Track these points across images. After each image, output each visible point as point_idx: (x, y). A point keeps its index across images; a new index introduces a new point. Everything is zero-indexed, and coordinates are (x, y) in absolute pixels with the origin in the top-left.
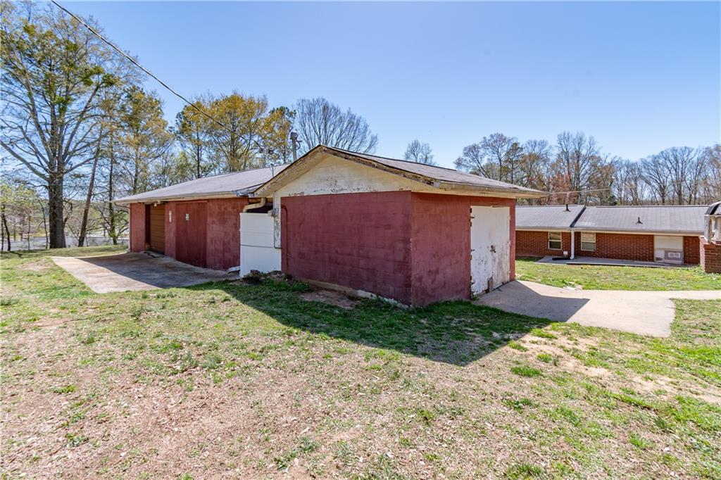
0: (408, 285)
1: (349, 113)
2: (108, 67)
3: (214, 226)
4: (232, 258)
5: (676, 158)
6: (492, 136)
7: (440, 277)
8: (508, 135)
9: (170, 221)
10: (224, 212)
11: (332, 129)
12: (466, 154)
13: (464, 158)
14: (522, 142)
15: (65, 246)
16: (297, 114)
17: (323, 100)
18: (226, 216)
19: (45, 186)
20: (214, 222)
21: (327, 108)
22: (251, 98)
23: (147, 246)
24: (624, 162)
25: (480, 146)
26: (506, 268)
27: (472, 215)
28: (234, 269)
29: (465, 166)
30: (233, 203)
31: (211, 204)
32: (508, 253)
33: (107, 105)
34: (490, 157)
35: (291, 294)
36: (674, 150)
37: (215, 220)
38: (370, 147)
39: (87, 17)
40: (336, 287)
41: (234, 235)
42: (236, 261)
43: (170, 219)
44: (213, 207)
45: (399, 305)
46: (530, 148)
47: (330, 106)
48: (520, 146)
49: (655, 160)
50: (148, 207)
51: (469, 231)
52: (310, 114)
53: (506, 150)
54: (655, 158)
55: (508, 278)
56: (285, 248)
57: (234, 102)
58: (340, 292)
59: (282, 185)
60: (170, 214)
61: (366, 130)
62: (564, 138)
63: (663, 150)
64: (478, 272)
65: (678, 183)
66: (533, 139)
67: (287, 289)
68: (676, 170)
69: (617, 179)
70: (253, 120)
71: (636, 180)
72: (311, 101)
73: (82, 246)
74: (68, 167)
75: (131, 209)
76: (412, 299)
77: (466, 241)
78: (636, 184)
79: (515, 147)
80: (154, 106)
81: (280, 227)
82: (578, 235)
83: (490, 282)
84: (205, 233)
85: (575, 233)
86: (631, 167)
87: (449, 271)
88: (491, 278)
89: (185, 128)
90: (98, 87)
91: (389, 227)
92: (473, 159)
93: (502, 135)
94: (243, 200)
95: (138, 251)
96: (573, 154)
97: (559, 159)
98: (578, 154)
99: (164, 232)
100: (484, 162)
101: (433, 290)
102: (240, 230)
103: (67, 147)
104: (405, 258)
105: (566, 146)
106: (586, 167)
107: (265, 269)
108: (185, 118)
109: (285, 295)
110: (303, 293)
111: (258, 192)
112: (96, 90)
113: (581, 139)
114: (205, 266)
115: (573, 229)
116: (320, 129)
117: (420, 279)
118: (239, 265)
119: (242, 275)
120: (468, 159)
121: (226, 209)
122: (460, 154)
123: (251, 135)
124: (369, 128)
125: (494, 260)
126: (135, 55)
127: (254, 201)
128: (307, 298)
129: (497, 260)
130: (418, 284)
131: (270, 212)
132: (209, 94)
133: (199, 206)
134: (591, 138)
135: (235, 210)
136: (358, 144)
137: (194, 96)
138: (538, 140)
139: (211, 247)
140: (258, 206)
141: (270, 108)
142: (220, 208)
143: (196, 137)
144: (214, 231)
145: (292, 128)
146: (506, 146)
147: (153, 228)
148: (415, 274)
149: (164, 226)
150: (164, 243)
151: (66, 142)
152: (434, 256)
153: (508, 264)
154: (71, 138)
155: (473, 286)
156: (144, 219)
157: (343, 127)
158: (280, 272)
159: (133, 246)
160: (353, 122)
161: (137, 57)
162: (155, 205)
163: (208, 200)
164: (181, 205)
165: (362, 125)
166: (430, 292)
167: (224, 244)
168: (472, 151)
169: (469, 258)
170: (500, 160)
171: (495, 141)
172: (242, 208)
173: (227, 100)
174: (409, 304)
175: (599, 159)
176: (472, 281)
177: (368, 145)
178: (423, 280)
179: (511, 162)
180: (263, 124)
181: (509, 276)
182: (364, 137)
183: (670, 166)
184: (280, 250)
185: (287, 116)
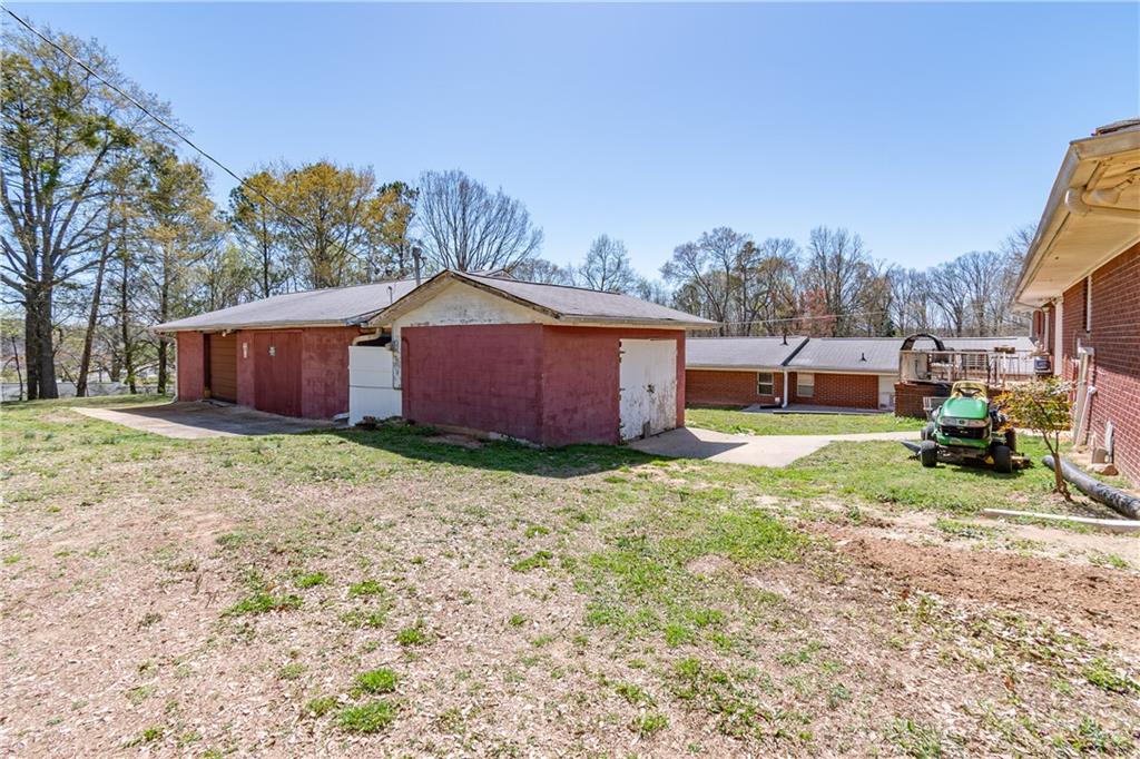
0: (539, 423)
1: (499, 194)
2: (122, 119)
3: (312, 362)
4: (337, 403)
5: (977, 267)
6: (715, 231)
7: (578, 417)
8: (738, 230)
9: (245, 356)
10: (326, 345)
11: (473, 218)
12: (678, 258)
13: (675, 263)
14: (758, 242)
15: (57, 397)
16: (421, 193)
17: (461, 173)
18: (329, 350)
19: (22, 303)
20: (311, 358)
21: (467, 186)
22: (349, 170)
23: (207, 392)
24: (907, 272)
25: (698, 245)
26: (671, 411)
27: (621, 349)
28: (341, 416)
29: (677, 276)
30: (338, 333)
31: (307, 335)
32: (674, 394)
33: (118, 176)
34: (713, 263)
35: (414, 437)
36: (975, 256)
37: (313, 355)
38: (530, 248)
39: (88, 41)
40: (466, 430)
41: (340, 374)
42: (344, 405)
43: (245, 353)
44: (313, 339)
45: (531, 445)
46: (770, 250)
47: (471, 184)
48: (756, 246)
49: (950, 272)
50: (208, 337)
51: (617, 368)
52: (440, 194)
53: (735, 252)
54: (949, 267)
55: (673, 424)
56: (406, 389)
57: (320, 174)
58: (470, 436)
59: (403, 313)
60: (245, 346)
61: (525, 222)
62: (819, 236)
63: (961, 254)
64: (630, 415)
65: (978, 304)
66: (774, 237)
67: (409, 433)
68: (976, 285)
69: (898, 298)
70: (352, 204)
71: (924, 299)
72: (443, 174)
73: (83, 396)
74: (59, 272)
75: (178, 339)
76: (544, 437)
77: (613, 377)
78: (924, 304)
79: (749, 248)
80: (192, 176)
81: (400, 363)
82: (793, 376)
83: (646, 426)
84: (300, 373)
85: (790, 374)
86: (918, 281)
87: (590, 411)
88: (649, 423)
89: (244, 214)
90: (106, 148)
91: (521, 362)
92: (688, 265)
93: (730, 230)
94: (353, 331)
95: (192, 399)
96: (832, 260)
97: (813, 269)
98: (839, 258)
99: (236, 372)
100: (704, 271)
101: (570, 430)
102: (350, 368)
103: (58, 243)
104: (536, 395)
105: (822, 249)
106: (851, 280)
107: (381, 415)
108: (244, 198)
109: (409, 438)
110: (427, 436)
111: (374, 321)
112: (103, 154)
113: (843, 238)
114: (299, 415)
115: (786, 368)
116: (455, 218)
117: (554, 418)
118: (348, 411)
119: (352, 423)
120: (681, 264)
121: (328, 340)
122: (668, 256)
123: (349, 226)
124: (529, 218)
125: (653, 401)
126: (166, 101)
127: (366, 331)
128: (433, 440)
129: (657, 402)
130: (551, 423)
131: (388, 345)
132: (283, 163)
133: (290, 336)
134: (856, 237)
135: (342, 342)
136: (513, 241)
137: (259, 165)
138: (782, 239)
139: (306, 389)
140: (372, 337)
141: (379, 185)
142: (321, 340)
143: (262, 228)
144: (312, 370)
145: (414, 214)
146: (736, 246)
147: (214, 367)
148: (546, 411)
149: (235, 364)
150: (236, 388)
151: (55, 234)
152: (571, 394)
153: (674, 408)
154: (64, 228)
155: (623, 431)
156: (202, 353)
157: (490, 215)
158: (400, 418)
159: (182, 393)
160: (506, 209)
161: (169, 103)
162: (224, 335)
163: (304, 329)
164: (261, 335)
165: (519, 213)
166: (565, 432)
167: (326, 385)
168: (686, 252)
169: (616, 399)
170: (728, 269)
171: (721, 239)
172: (352, 339)
173: (309, 170)
174: (541, 443)
175: (868, 267)
176: (621, 424)
177: (528, 243)
178: (558, 418)
179: (743, 270)
180: (367, 209)
181: (674, 423)
182: (523, 231)
183: (969, 279)
184: (400, 392)
185: (404, 197)
